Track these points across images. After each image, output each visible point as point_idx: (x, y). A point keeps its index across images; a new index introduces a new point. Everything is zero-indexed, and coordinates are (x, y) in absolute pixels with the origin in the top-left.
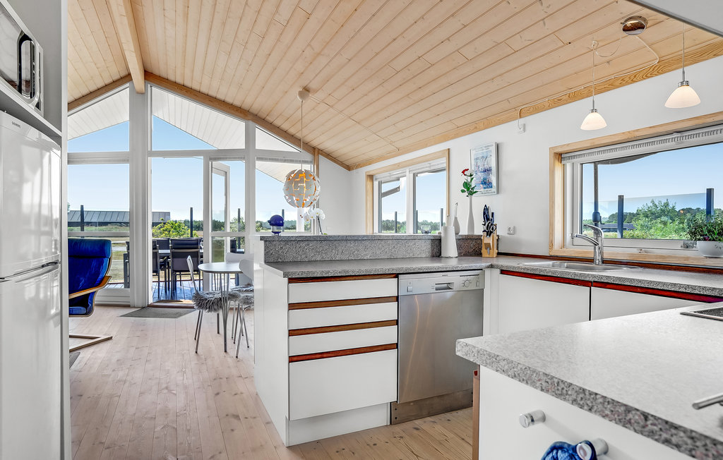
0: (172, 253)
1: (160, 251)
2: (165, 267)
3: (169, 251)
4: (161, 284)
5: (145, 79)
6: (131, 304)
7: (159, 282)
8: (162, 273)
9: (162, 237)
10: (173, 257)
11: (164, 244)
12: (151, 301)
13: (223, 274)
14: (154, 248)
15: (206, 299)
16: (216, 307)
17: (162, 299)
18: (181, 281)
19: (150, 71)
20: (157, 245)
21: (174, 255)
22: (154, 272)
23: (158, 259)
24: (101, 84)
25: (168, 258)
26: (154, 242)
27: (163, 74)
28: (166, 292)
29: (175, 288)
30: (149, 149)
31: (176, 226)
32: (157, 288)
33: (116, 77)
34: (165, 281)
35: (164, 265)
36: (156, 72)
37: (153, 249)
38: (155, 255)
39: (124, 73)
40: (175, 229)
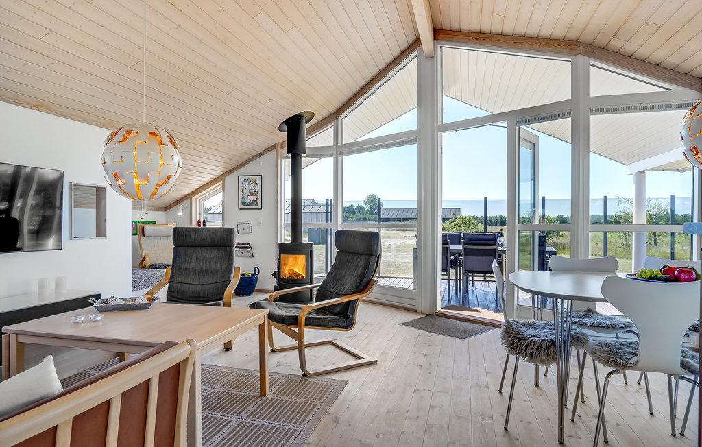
0: (465, 250)
1: (452, 247)
2: (456, 265)
3: (460, 247)
4: (452, 282)
5: (434, 39)
6: (418, 308)
7: (449, 280)
8: (452, 272)
9: (453, 231)
10: (465, 255)
11: (455, 239)
12: (439, 308)
13: (565, 301)
14: (445, 243)
15: (525, 339)
16: (544, 357)
17: (452, 303)
18: (473, 280)
19: (440, 27)
20: (447, 240)
21: (467, 253)
22: (443, 270)
23: (449, 255)
24: (389, 59)
25: (460, 255)
26: (444, 236)
27: (455, 26)
28: (457, 294)
29: (466, 291)
30: (439, 123)
31: (466, 221)
32: (447, 287)
33: (404, 46)
34: (456, 280)
35: (455, 264)
36: (446, 26)
37: (443, 244)
38: (445, 251)
39: (412, 39)
40: (465, 223)
